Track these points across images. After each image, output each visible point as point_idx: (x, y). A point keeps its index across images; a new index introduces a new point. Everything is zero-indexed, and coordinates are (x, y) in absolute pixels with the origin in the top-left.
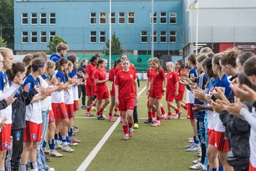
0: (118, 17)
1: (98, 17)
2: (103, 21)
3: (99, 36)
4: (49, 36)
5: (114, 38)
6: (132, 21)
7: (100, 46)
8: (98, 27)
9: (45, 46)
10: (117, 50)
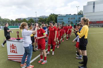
0: (72, 18)
1: (69, 19)
2: (70, 19)
3: (69, 21)
4: (62, 22)
5: (71, 22)
6: (74, 19)
7: (69, 23)
8: (69, 20)
9: (61, 23)
10: (72, 23)
